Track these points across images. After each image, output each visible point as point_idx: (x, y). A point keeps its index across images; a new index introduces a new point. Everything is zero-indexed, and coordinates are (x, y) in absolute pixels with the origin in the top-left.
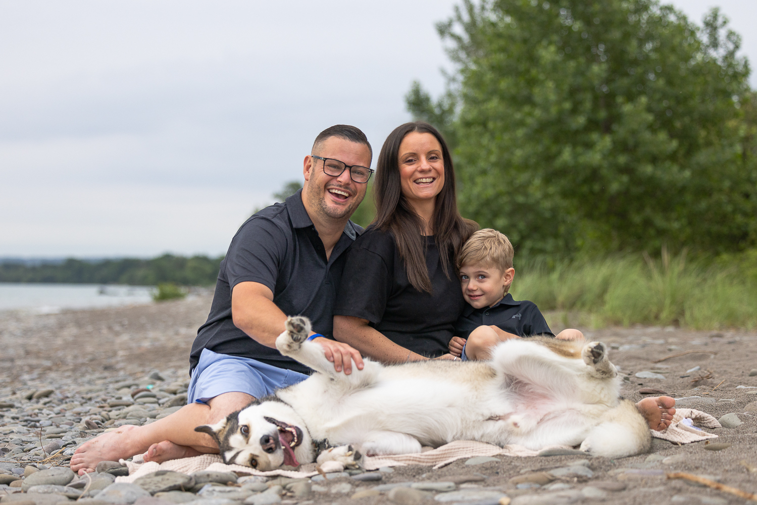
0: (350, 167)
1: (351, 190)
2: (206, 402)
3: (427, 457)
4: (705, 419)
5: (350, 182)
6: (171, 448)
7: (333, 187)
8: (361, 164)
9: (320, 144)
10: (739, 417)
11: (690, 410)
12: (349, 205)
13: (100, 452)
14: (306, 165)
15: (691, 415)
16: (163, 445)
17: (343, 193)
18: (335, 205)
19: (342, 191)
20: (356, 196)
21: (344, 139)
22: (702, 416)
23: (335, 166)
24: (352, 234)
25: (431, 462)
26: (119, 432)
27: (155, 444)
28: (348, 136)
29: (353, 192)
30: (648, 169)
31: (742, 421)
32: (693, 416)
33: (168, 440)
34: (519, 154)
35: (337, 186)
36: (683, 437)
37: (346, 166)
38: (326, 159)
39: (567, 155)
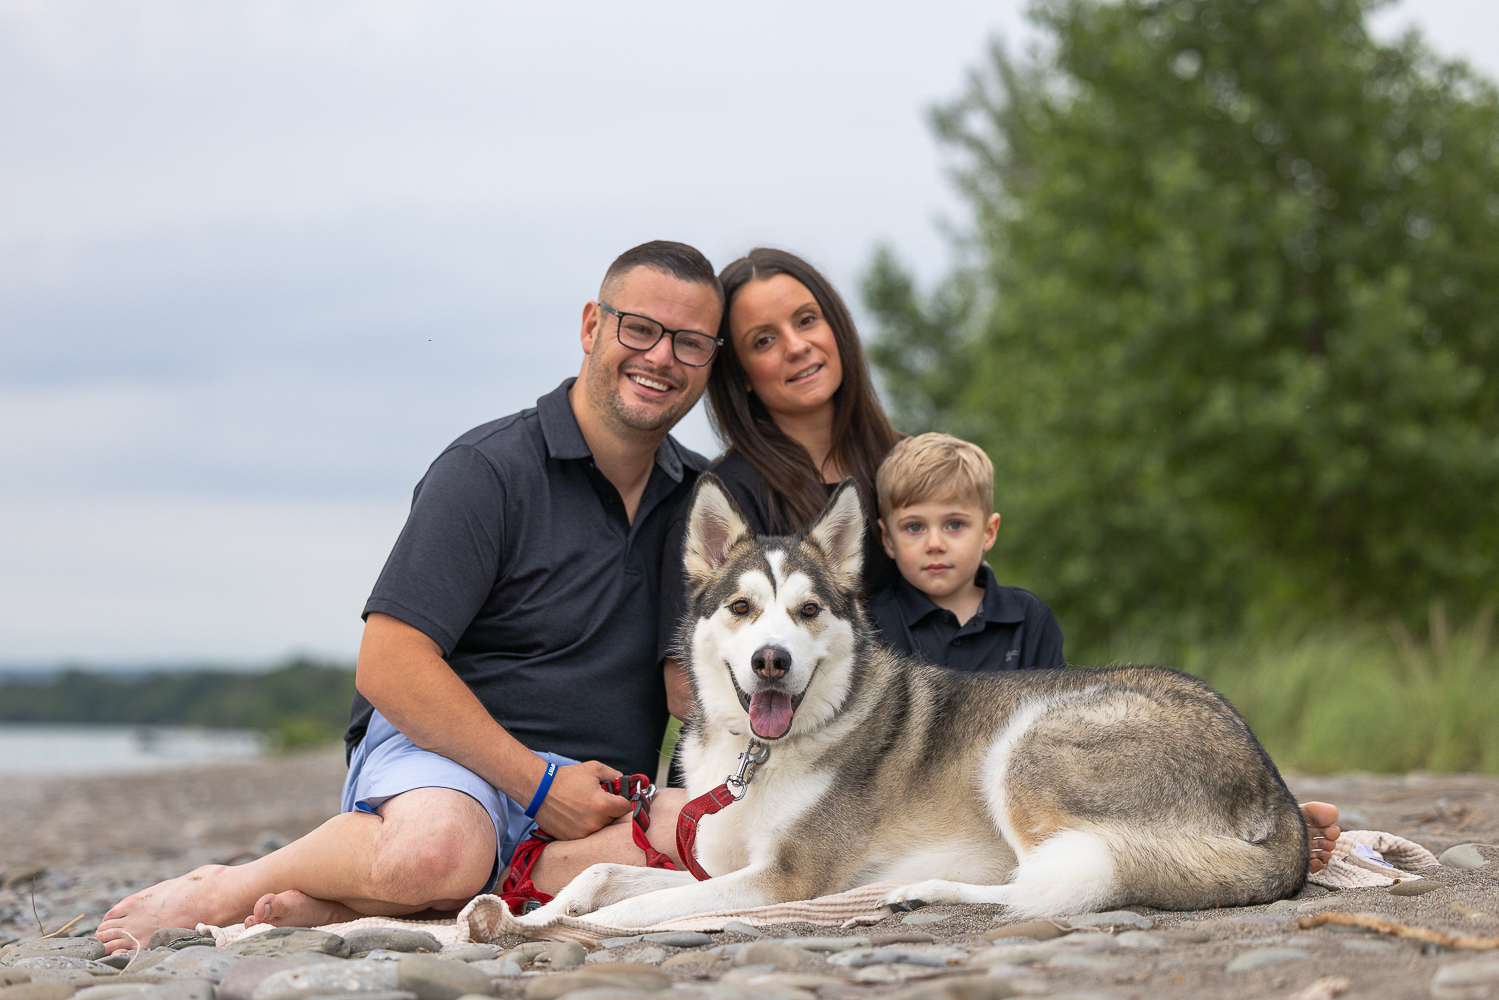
0: (673, 333)
1: (675, 379)
2: (373, 808)
3: (822, 908)
4: (1409, 853)
5: (672, 363)
6: (301, 905)
7: (636, 371)
8: (697, 327)
9: (615, 281)
10: (1480, 852)
11: (1376, 834)
12: (670, 405)
13: (155, 916)
14: (587, 321)
15: (1380, 845)
16: (287, 897)
17: (655, 385)
18: (641, 404)
19: (654, 380)
20: (685, 393)
21: (665, 272)
22: (1402, 847)
23: (642, 329)
24: (676, 470)
25: (833, 919)
26: (196, 879)
27: (271, 895)
28: (672, 268)
29: (678, 382)
30: (1410, 438)
31: (1486, 858)
32: (1384, 848)
33: (295, 889)
34: (1110, 405)
35: (645, 370)
36: (1354, 878)
37: (665, 330)
38: (624, 314)
39: (1221, 406)
